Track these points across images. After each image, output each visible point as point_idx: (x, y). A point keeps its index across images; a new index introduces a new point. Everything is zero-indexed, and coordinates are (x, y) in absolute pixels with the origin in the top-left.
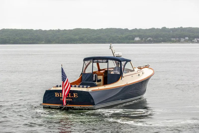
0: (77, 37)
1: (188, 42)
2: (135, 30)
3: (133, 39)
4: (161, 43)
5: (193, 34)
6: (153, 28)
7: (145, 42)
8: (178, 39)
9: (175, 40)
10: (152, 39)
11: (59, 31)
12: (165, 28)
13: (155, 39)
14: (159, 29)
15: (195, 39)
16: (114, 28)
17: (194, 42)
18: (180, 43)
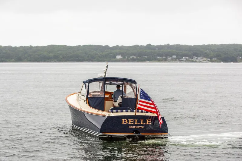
0: (51, 55)
1: (176, 61)
2: (117, 47)
3: (115, 57)
4: (146, 61)
5: (181, 52)
6: (136, 45)
7: (128, 61)
8: (164, 57)
9: (161, 58)
10: (135, 57)
11: (31, 47)
12: (150, 45)
13: (138, 58)
14: (144, 46)
15: (184, 58)
16: (93, 45)
17: (182, 61)
18: (166, 62)
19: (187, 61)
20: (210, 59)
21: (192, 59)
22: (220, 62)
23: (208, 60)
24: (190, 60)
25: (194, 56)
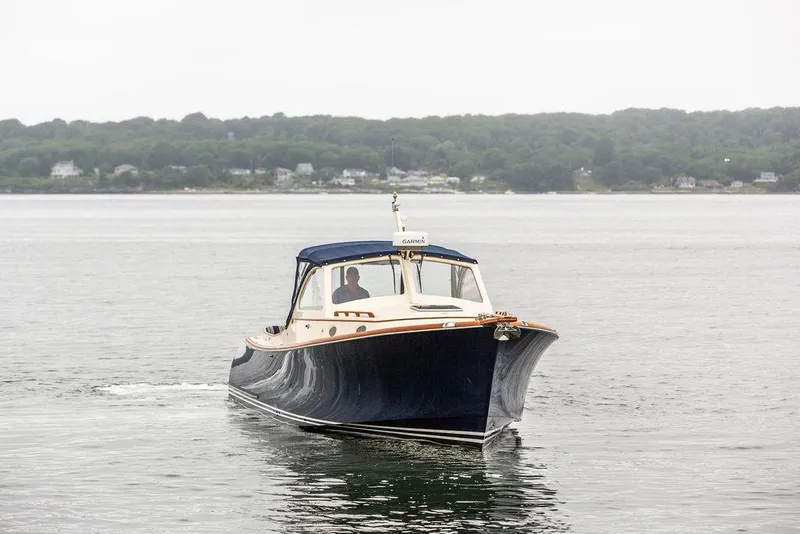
1: (313, 187)
2: (54, 128)
3: (45, 171)
4: (183, 188)
5: (335, 146)
6: (140, 119)
7: (105, 186)
8: (263, 172)
9: (247, 176)
10: (135, 172)
12: (199, 116)
13: (151, 173)
14: (173, 122)
15: (346, 173)
17: (340, 186)
18: (270, 193)
19: (361, 187)
20: (462, 178)
21: (383, 177)
22: (503, 190)
23: (449, 183)
24: (375, 181)
25: (390, 165)
